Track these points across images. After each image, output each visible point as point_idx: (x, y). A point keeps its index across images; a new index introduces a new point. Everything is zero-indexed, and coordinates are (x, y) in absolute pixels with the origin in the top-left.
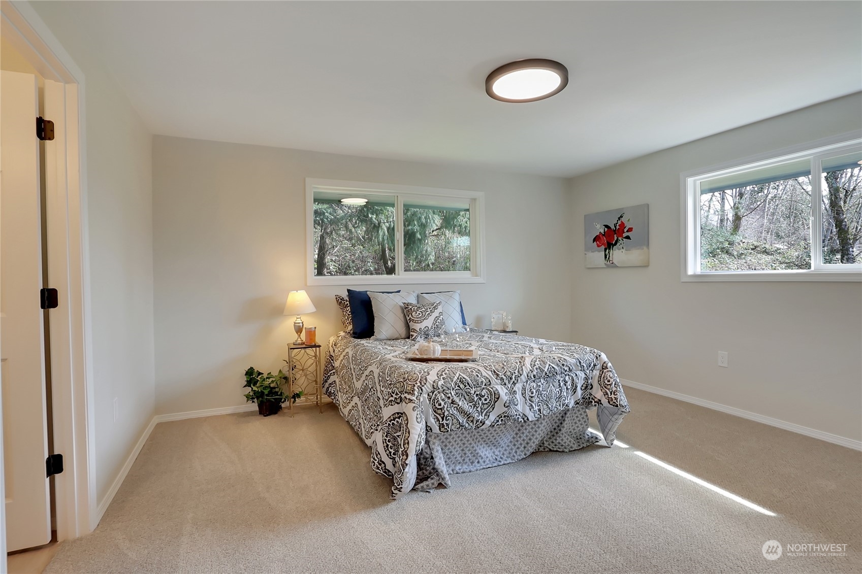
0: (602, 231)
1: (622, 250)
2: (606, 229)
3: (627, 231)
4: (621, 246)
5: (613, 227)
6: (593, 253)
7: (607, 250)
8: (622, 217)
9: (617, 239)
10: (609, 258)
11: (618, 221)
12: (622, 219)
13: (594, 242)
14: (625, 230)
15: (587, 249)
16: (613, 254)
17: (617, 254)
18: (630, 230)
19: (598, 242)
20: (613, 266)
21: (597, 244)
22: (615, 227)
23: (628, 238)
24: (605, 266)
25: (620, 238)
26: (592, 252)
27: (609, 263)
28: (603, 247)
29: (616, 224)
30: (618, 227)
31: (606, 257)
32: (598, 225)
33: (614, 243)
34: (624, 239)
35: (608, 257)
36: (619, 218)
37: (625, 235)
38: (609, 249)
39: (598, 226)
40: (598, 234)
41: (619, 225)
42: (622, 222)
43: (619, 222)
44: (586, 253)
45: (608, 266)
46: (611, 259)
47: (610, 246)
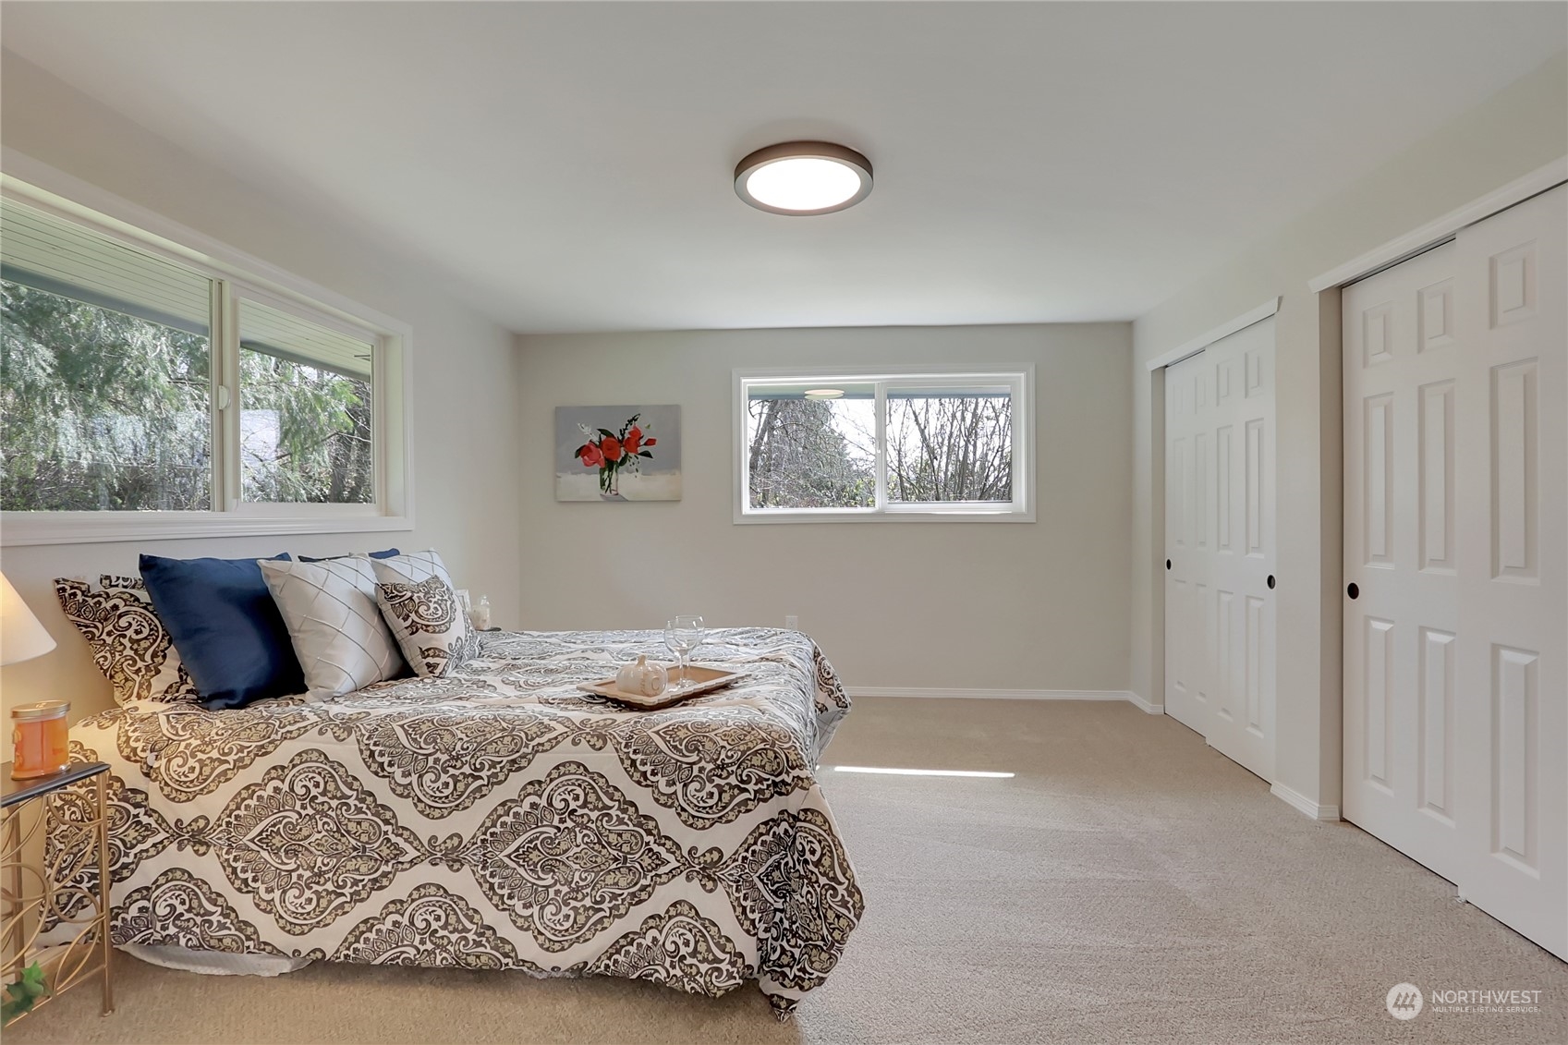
0: (596, 439)
1: (636, 474)
2: (603, 437)
3: (645, 444)
4: (634, 467)
5: (617, 435)
6: (575, 476)
7: (606, 473)
8: (635, 420)
9: (626, 455)
10: (609, 486)
11: (627, 425)
12: (636, 424)
13: (576, 457)
14: (642, 442)
15: (560, 467)
16: (617, 480)
17: (626, 480)
18: (651, 442)
19: (586, 457)
20: (618, 499)
21: (584, 460)
22: (623, 435)
23: (647, 454)
24: (601, 499)
25: (630, 454)
26: (573, 474)
27: (610, 493)
28: (597, 467)
29: (624, 430)
30: (627, 436)
31: (603, 484)
32: (586, 428)
33: (619, 461)
34: (639, 457)
35: (607, 483)
36: (630, 422)
37: (640, 450)
38: (611, 470)
39: (587, 430)
40: (587, 443)
41: (630, 433)
42: (635, 427)
43: (630, 428)
44: (559, 474)
45: (607, 500)
46: (613, 487)
47: (610, 465)
